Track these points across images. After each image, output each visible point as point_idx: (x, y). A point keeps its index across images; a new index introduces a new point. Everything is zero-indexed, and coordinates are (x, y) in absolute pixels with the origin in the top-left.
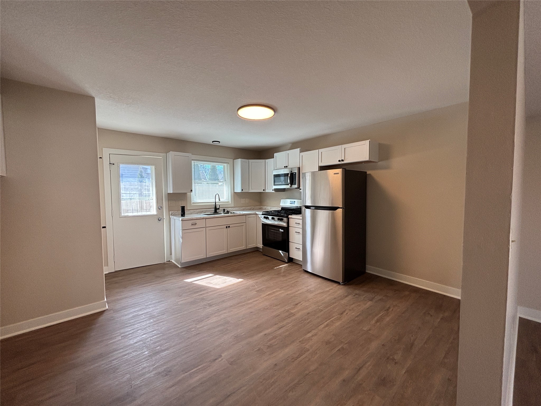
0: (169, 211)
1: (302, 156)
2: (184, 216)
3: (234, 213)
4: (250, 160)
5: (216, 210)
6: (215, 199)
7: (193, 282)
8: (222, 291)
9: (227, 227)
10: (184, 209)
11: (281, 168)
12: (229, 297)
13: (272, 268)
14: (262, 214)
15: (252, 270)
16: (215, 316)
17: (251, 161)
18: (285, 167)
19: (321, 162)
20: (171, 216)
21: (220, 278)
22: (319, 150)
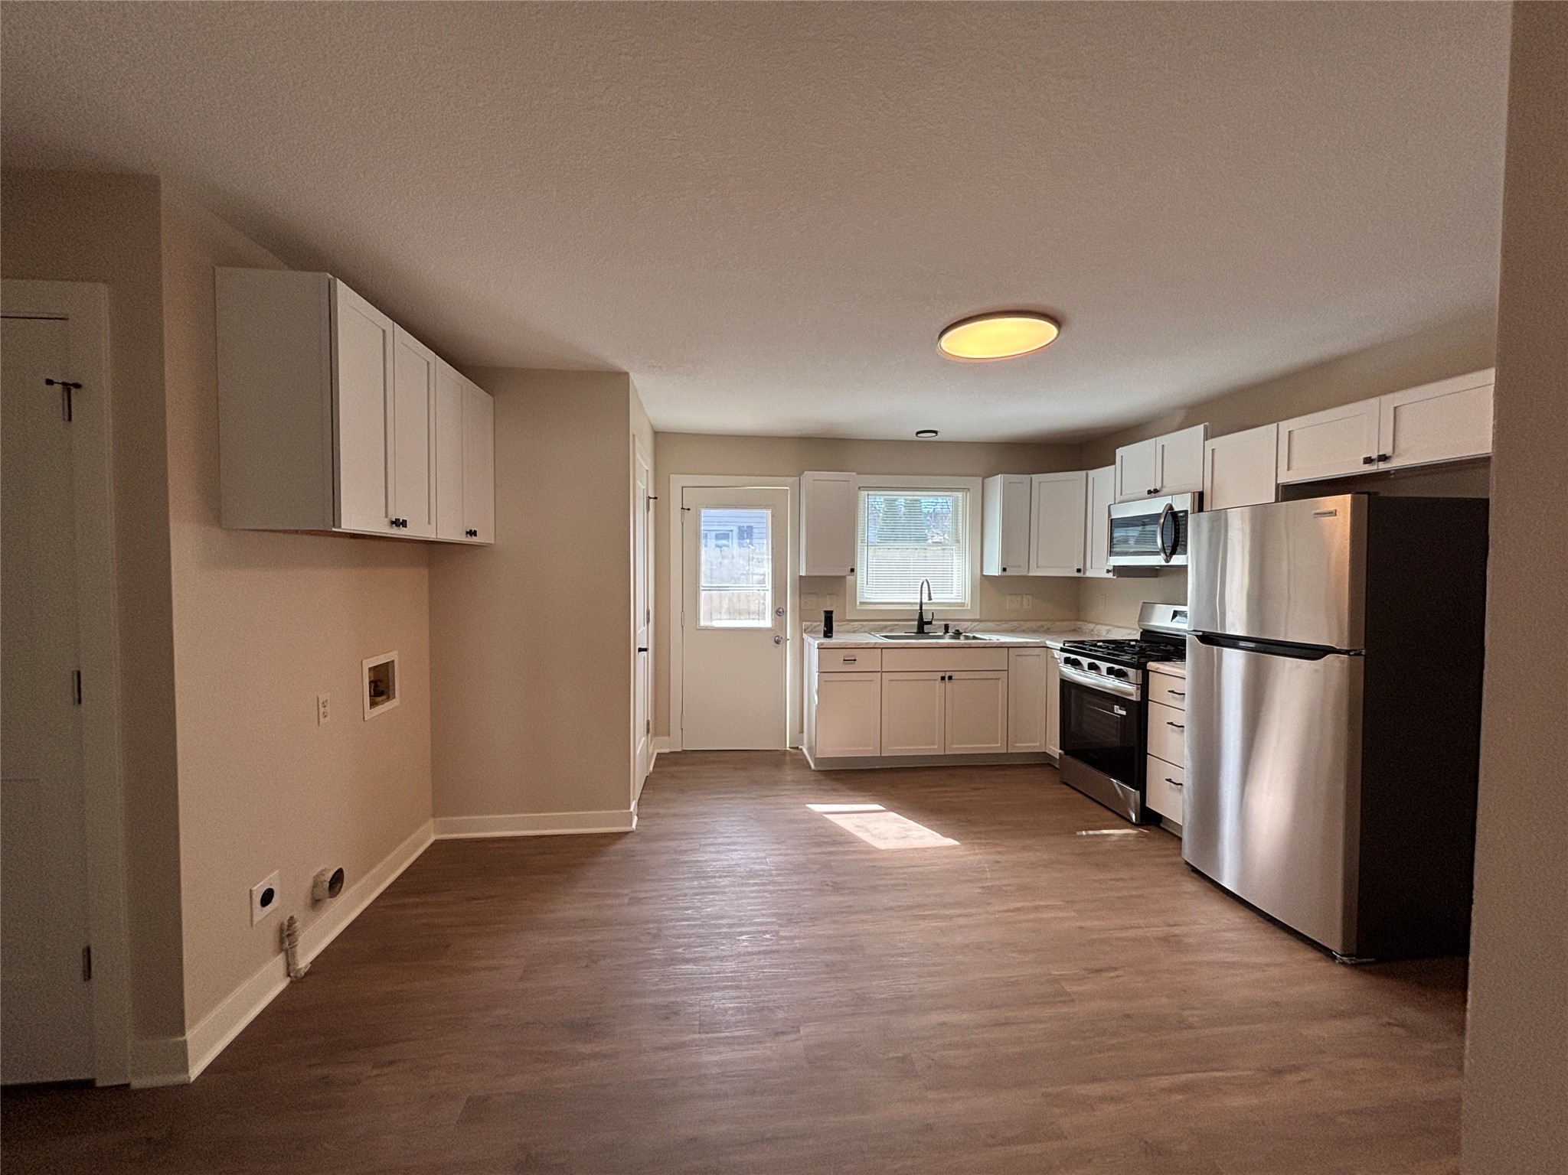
0: (802, 619)
1: (1213, 450)
2: (831, 637)
3: (975, 638)
4: (1033, 476)
5: (922, 626)
6: (919, 594)
7: (825, 815)
8: (884, 859)
9: (943, 678)
10: (832, 617)
11: (1139, 496)
12: (895, 882)
13: (1071, 832)
14: (1062, 650)
15: (1002, 823)
16: (835, 922)
17: (1037, 478)
18: (1150, 492)
19: (1288, 469)
20: (805, 636)
21: (895, 821)
22: (1280, 423)
